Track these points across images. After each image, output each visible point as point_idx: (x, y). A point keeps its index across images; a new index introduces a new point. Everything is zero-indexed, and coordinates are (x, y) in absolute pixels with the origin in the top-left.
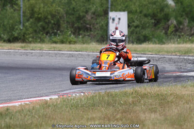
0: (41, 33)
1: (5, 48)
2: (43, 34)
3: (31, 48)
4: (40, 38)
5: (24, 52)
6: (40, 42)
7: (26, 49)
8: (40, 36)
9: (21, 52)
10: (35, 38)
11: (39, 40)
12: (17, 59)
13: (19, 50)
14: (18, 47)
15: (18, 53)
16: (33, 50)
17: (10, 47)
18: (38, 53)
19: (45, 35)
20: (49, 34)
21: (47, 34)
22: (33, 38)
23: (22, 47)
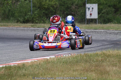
0: (44, 17)
1: (22, 27)
2: (45, 18)
3: (38, 27)
4: (43, 20)
5: (33, 29)
6: (43, 23)
7: (35, 27)
8: (43, 19)
9: (31, 29)
10: (40, 20)
11: (42, 22)
12: (29, 33)
13: (30, 28)
14: (29, 26)
15: (29, 30)
16: (39, 28)
17: (24, 26)
18: (42, 29)
19: (46, 18)
20: (49, 18)
21: (47, 18)
22: (38, 20)
23: (32, 26)
